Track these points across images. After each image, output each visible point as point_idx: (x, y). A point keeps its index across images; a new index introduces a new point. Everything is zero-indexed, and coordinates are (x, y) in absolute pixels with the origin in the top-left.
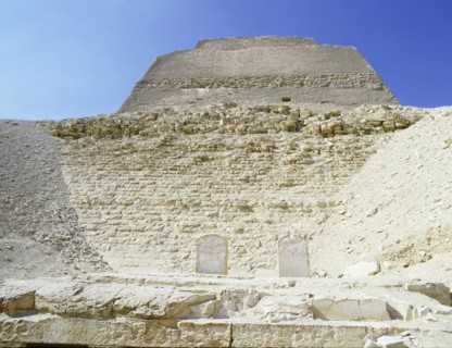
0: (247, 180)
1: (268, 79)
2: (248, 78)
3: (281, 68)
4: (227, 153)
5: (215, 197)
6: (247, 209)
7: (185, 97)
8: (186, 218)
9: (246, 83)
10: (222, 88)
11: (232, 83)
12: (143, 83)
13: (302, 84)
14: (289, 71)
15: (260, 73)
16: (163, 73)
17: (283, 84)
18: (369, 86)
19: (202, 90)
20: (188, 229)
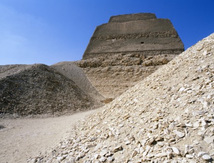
0: (127, 80)
1: (137, 35)
2: (129, 35)
3: (141, 30)
4: (123, 73)
5: (121, 84)
6: (127, 87)
7: (108, 43)
8: (116, 89)
9: (128, 36)
10: (120, 39)
11: (124, 37)
12: (93, 38)
13: (148, 36)
14: (144, 31)
15: (133, 32)
16: (99, 34)
17: (141, 36)
18: (172, 36)
19: (113, 40)
20: (117, 91)
